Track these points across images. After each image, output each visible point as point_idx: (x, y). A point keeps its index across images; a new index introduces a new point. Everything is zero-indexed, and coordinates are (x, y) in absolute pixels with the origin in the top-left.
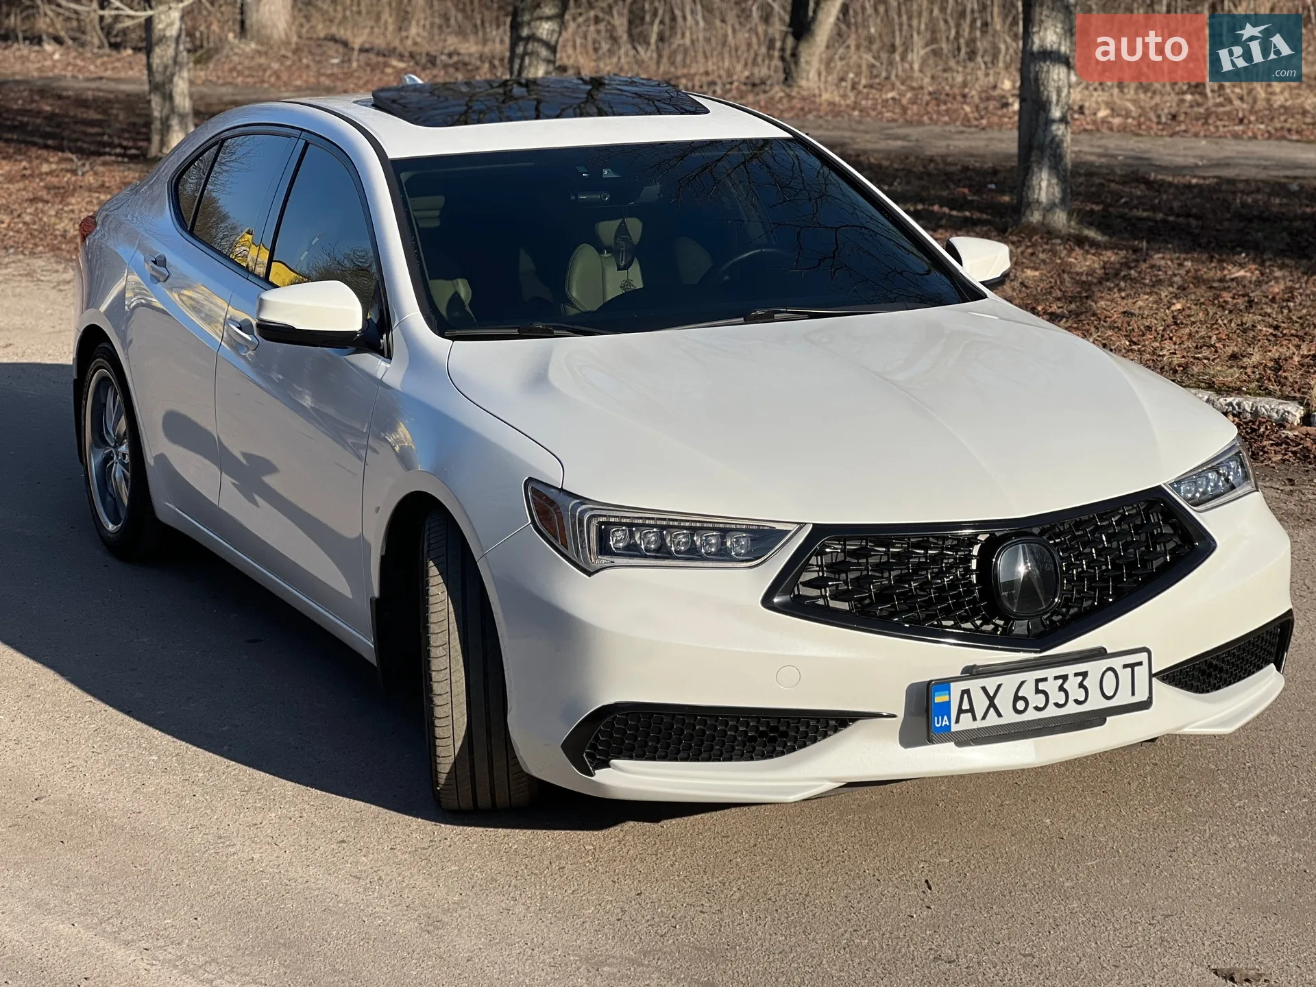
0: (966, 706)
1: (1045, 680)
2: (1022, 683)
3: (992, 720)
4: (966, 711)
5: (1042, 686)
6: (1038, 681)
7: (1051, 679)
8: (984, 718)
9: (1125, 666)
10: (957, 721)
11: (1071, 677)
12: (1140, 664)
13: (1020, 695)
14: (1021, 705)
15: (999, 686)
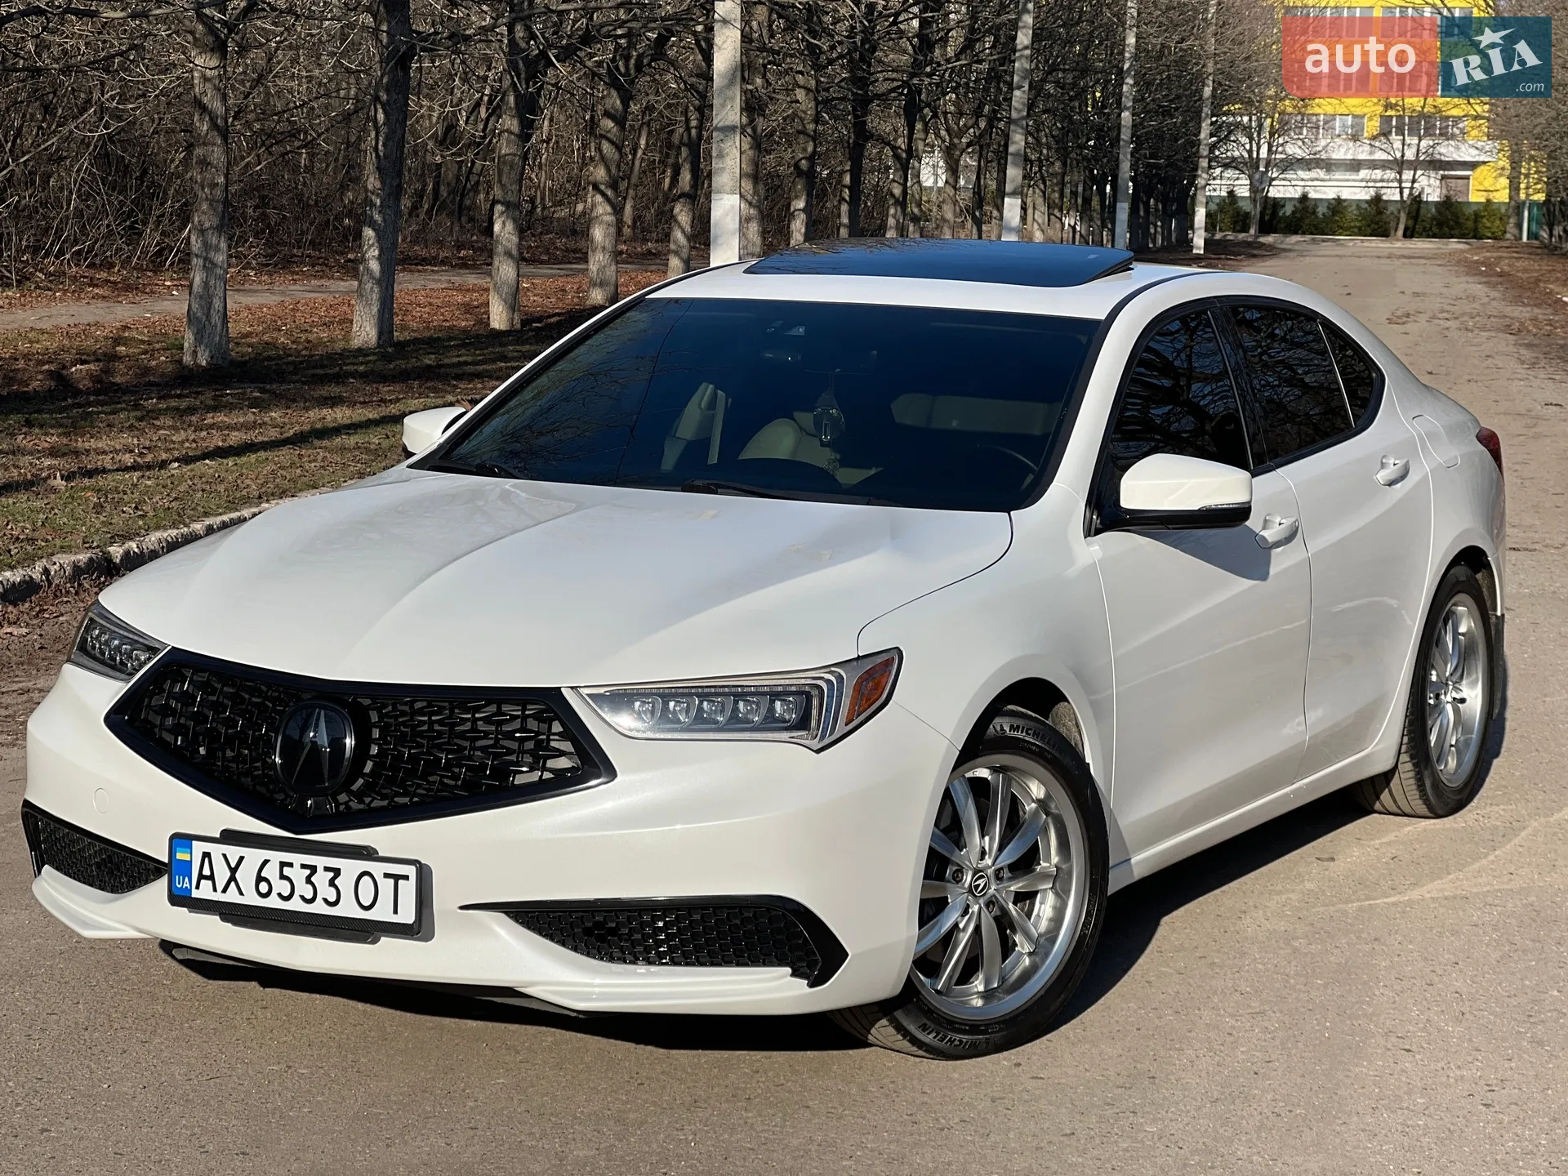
0: (206, 872)
1: (291, 865)
2: (266, 862)
3: (232, 896)
4: (206, 878)
5: (287, 871)
6: (283, 864)
7: (297, 866)
8: (224, 891)
9: (387, 876)
10: (198, 887)
11: (320, 870)
12: (406, 878)
13: (263, 875)
14: (264, 887)
15: (242, 858)
